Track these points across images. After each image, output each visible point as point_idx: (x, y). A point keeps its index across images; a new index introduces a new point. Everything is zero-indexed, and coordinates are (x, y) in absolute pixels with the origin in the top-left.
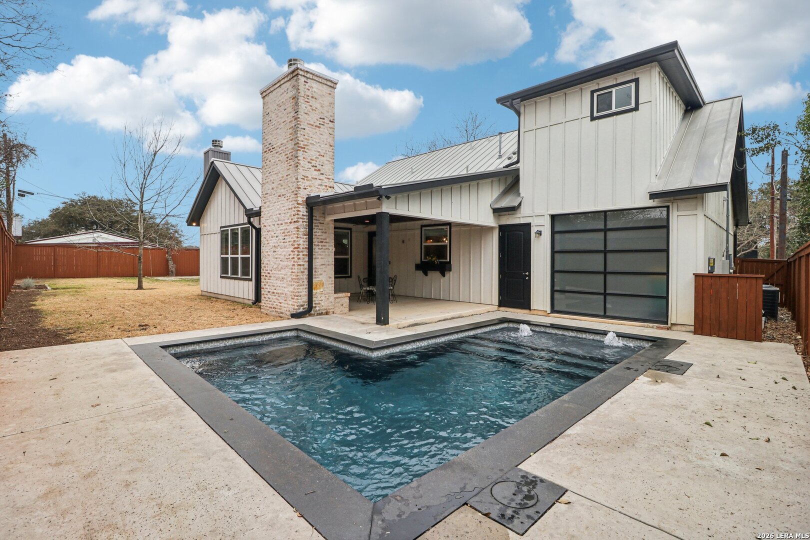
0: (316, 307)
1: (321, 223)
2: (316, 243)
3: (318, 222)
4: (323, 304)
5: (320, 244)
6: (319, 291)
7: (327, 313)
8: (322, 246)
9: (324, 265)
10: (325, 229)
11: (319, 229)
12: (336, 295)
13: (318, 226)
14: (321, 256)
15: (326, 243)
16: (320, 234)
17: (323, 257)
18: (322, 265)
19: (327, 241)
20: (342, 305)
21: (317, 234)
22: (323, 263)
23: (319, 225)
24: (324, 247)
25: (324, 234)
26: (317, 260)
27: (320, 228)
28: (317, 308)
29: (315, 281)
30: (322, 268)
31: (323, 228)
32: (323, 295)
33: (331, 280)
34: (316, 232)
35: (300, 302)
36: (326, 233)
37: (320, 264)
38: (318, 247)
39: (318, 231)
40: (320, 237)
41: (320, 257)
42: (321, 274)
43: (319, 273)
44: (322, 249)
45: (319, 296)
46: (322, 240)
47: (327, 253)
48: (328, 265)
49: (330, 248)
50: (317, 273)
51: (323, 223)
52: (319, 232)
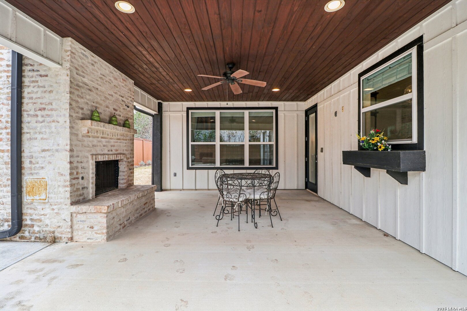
0: (32, 226)
1: (41, 76)
2: (32, 113)
3: (35, 73)
4: (47, 222)
5: (39, 113)
6: (37, 197)
7: (54, 241)
8: (42, 116)
9: (48, 150)
10: (51, 86)
11: (39, 87)
12: (74, 208)
13: (37, 82)
14: (41, 136)
15: (52, 110)
16: (39, 95)
17: (45, 136)
18: (44, 151)
19: (54, 106)
20: (92, 227)
21: (34, 96)
22: (47, 148)
23: (39, 78)
24: (48, 119)
25: (47, 95)
26: (35, 143)
27: (40, 84)
28: (36, 229)
29: (27, 179)
30: (44, 157)
31: (47, 84)
32: (47, 206)
33: (62, 178)
34: (32, 92)
35: (3, 214)
36: (51, 92)
37: (39, 149)
38: (35, 119)
39: (35, 90)
40: (39, 101)
41: (39, 136)
42: (42, 168)
43: (37, 165)
44: (43, 121)
45: (39, 207)
46: (43, 106)
47: (53, 129)
48: (57, 151)
49: (61, 120)
50: (33, 166)
51: (47, 76)
52: (37, 92)
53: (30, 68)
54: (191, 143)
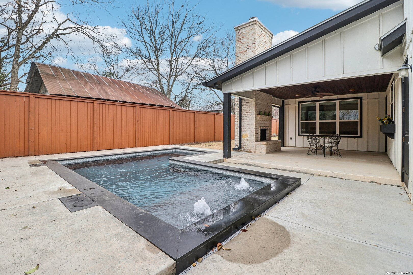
0: (244, 147)
1: (247, 102)
2: (244, 114)
3: (245, 102)
4: (248, 146)
5: (246, 114)
6: (245, 139)
7: (250, 152)
8: (247, 115)
9: (249, 125)
10: (250, 105)
11: (246, 106)
12: (256, 143)
13: (246, 104)
14: (247, 120)
15: (250, 112)
16: (246, 108)
17: (248, 120)
18: (247, 125)
19: (251, 111)
20: (261, 149)
21: (245, 108)
22: (248, 124)
23: (246, 103)
24: (249, 115)
25: (248, 108)
26: (245, 122)
27: (246, 105)
28: (245, 148)
29: (243, 133)
30: (248, 127)
31: (248, 105)
32: (248, 141)
33: (253, 133)
34: (244, 107)
35: (236, 143)
36: (249, 107)
37: (246, 124)
38: (245, 115)
39: (245, 107)
40: (246, 110)
41: (246, 121)
42: (247, 130)
43: (246, 129)
44: (247, 116)
45: (246, 142)
46: (247, 111)
47: (250, 118)
48: (251, 125)
49: (253, 115)
50: (244, 129)
51: (248, 102)
52: (246, 107)
53: (243, 100)
54: (300, 121)
